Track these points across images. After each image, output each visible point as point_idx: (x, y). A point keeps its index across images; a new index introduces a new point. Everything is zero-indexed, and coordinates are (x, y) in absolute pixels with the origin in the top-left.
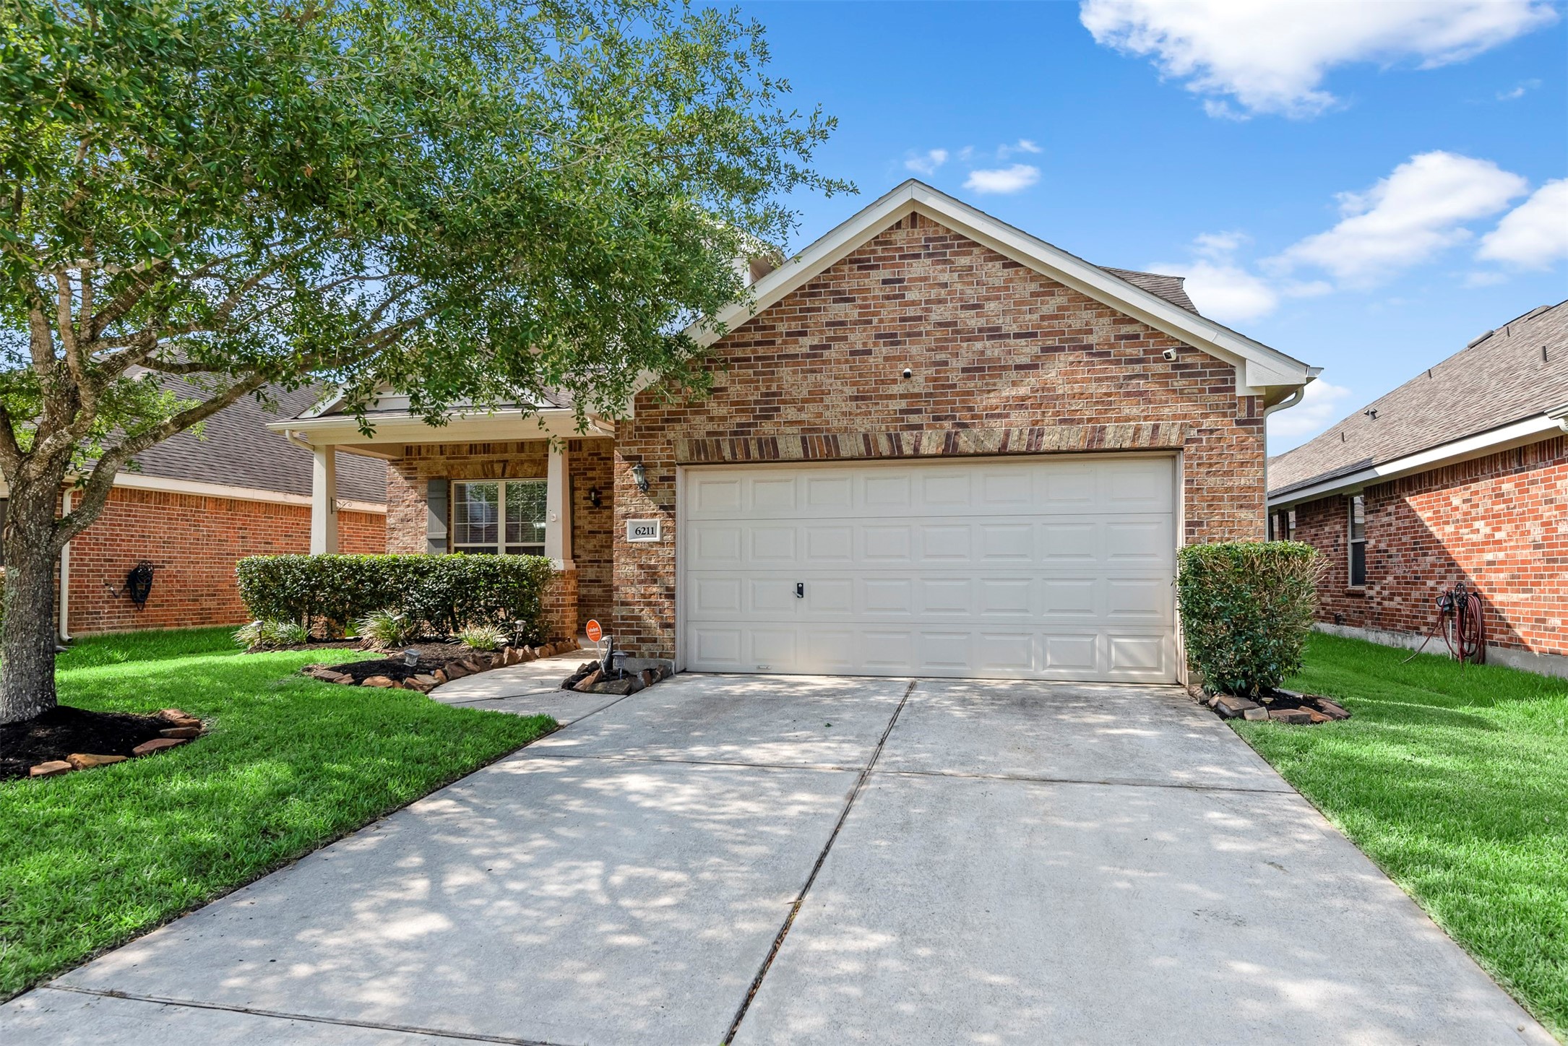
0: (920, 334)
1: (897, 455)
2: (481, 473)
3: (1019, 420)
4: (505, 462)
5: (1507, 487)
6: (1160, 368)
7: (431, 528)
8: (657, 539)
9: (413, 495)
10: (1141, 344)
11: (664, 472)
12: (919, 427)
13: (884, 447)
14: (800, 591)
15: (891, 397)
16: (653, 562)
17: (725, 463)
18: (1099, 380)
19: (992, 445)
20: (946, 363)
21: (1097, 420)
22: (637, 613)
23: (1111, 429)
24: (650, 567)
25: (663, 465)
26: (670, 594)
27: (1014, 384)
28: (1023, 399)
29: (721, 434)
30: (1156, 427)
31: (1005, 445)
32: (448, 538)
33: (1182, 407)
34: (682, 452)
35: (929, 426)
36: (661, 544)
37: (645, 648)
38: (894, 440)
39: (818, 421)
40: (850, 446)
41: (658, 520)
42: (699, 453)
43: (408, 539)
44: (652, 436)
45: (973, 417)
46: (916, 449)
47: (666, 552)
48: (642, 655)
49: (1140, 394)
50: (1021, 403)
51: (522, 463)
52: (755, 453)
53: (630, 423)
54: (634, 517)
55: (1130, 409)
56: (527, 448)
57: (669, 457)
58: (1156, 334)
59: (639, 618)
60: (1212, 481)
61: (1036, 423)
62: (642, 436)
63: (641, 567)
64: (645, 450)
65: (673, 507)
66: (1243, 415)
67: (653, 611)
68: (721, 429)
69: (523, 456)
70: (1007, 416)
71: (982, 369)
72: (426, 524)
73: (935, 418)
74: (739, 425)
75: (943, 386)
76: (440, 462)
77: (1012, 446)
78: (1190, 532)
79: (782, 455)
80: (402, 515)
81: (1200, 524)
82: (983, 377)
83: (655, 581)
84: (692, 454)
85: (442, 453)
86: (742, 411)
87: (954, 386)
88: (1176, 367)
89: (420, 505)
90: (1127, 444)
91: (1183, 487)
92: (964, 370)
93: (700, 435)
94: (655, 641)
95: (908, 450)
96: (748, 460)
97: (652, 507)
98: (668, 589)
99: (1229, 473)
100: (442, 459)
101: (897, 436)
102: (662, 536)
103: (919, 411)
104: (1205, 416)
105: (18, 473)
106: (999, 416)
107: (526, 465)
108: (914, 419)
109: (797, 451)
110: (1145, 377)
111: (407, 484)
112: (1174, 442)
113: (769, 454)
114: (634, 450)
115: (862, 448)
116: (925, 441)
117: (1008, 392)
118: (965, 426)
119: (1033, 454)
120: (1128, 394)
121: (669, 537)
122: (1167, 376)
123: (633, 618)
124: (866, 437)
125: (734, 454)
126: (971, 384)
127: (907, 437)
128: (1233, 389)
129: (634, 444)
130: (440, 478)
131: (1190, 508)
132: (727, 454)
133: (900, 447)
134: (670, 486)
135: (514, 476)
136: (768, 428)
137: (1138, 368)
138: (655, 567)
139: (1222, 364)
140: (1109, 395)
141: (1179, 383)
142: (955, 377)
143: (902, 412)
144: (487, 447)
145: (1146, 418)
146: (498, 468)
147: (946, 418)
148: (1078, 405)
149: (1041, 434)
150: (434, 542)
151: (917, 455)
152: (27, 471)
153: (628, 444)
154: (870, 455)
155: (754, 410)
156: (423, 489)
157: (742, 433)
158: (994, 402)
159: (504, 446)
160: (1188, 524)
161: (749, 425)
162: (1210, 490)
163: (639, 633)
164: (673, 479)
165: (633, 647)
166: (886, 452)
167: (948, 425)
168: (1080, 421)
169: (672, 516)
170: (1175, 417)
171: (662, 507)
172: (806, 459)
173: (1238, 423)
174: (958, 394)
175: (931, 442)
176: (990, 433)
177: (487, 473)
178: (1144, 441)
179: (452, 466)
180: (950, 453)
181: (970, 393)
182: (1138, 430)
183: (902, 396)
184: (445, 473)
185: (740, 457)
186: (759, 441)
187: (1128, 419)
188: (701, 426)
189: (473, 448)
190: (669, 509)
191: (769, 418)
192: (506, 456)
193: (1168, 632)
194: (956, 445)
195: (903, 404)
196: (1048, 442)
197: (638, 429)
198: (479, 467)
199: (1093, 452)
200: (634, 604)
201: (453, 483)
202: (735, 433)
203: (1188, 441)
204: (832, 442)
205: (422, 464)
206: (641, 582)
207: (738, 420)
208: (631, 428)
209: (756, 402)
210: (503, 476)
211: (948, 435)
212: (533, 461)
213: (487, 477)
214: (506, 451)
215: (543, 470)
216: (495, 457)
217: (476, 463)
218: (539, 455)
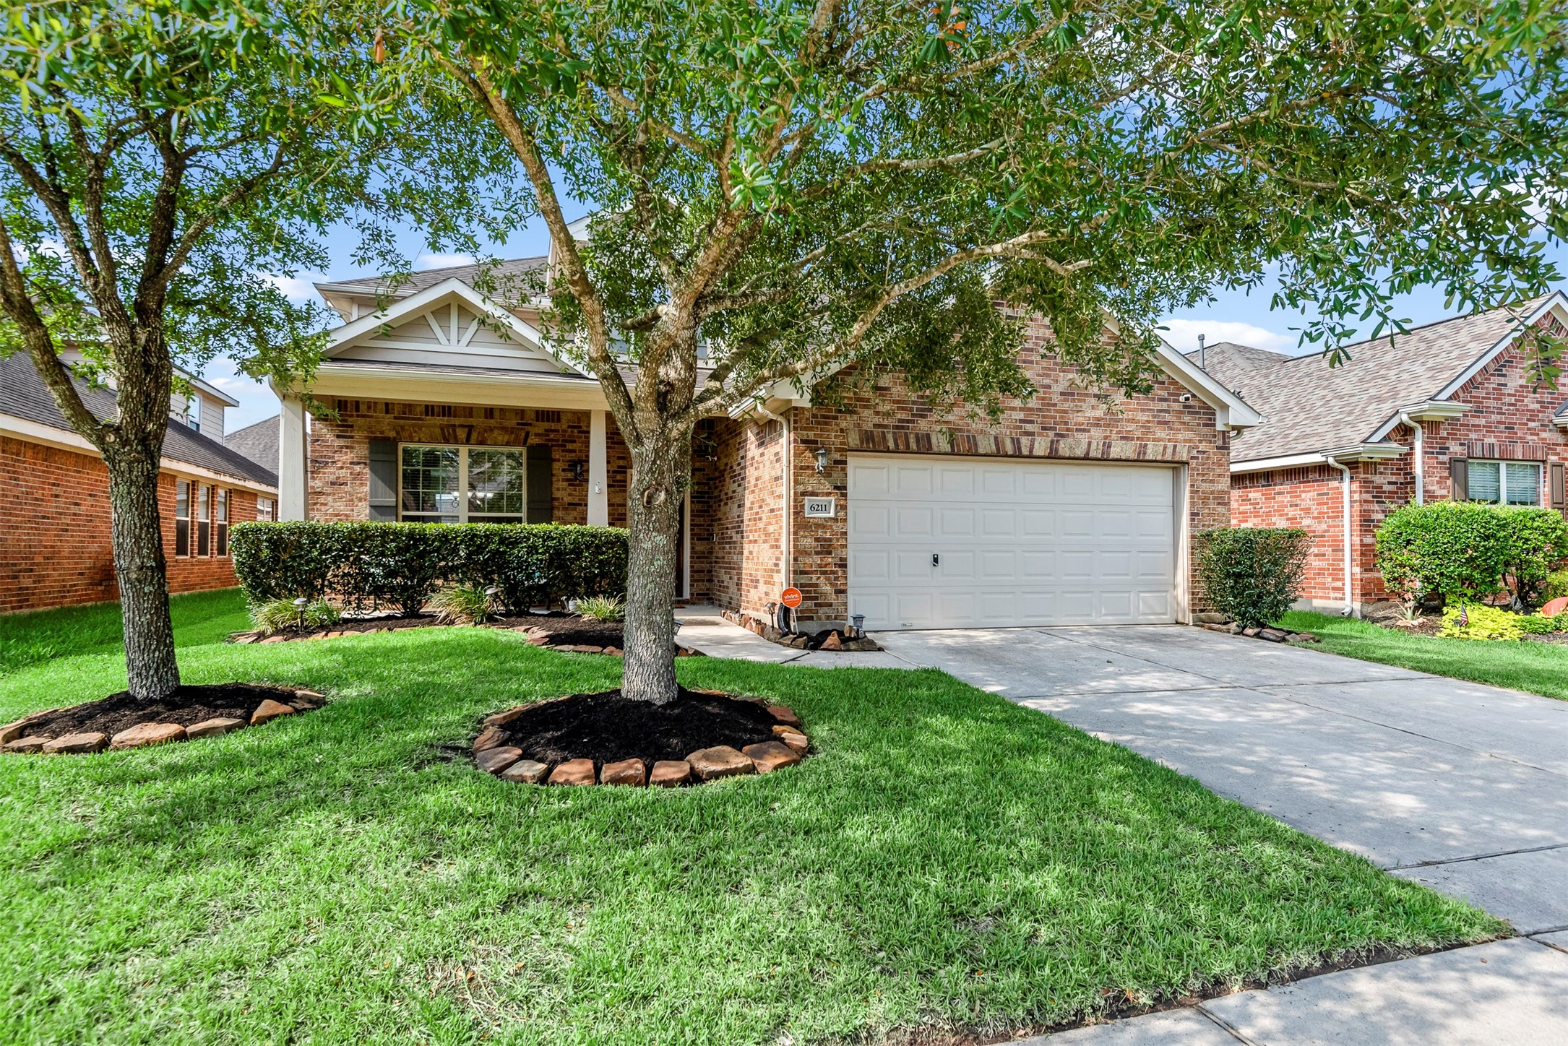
0: (1031, 362)
1: (1017, 455)
2: (440, 437)
3: (1096, 433)
4: (470, 428)
5: (1251, 495)
6: (1176, 406)
7: (374, 493)
8: (832, 514)
9: (347, 457)
10: (1166, 389)
11: (837, 456)
12: (1032, 434)
13: (1009, 448)
14: (936, 560)
15: (1013, 409)
16: (828, 536)
17: (888, 451)
18: (1143, 411)
19: (1079, 452)
20: (1049, 387)
21: (1142, 439)
22: (814, 581)
23: (1150, 446)
24: (825, 540)
25: (837, 450)
26: (843, 565)
27: (1093, 407)
28: (1099, 419)
29: (886, 427)
30: (1175, 447)
31: (1088, 453)
32: (397, 506)
33: (1188, 435)
34: (854, 440)
35: (1040, 434)
36: (835, 520)
37: (822, 611)
38: (1016, 443)
39: (961, 423)
40: (985, 445)
41: (833, 498)
42: (868, 443)
43: (341, 506)
44: (826, 424)
45: (1068, 430)
46: (1031, 451)
47: (838, 527)
48: (819, 619)
49: (1166, 423)
50: (1097, 423)
51: (491, 429)
52: (913, 446)
53: (807, 409)
54: (813, 494)
55: (1161, 433)
56: (496, 414)
57: (841, 443)
58: (1174, 383)
59: (816, 585)
60: (1205, 486)
61: (1106, 437)
62: (818, 423)
63: (817, 540)
64: (821, 436)
65: (845, 488)
66: (1220, 443)
67: (828, 579)
68: (886, 422)
69: (492, 422)
70: (1089, 431)
71: (1072, 394)
72: (367, 489)
73: (1044, 428)
74: (900, 421)
75: (1049, 405)
76: (386, 425)
77: (1093, 454)
78: (1193, 520)
79: (935, 449)
80: (332, 478)
81: (1197, 514)
82: (1073, 401)
83: (830, 553)
84: (862, 443)
85: (387, 412)
86: (903, 409)
87: (1055, 405)
88: (1185, 407)
89: (357, 468)
90: (1159, 458)
91: (1188, 489)
92: (1062, 394)
93: (868, 426)
94: (831, 605)
95: (1025, 451)
96: (908, 451)
97: (827, 487)
98: (841, 559)
99: (1212, 481)
100: (389, 418)
101: (1018, 440)
102: (836, 513)
103: (1031, 422)
104: (1200, 441)
105: (662, 432)
106: (1084, 430)
107: (496, 432)
108: (1029, 427)
109: (948, 449)
110: (1168, 411)
111: (342, 442)
112: (1184, 456)
113: (924, 447)
114: (811, 435)
115: (994, 447)
116: (1036, 445)
117: (1090, 413)
118: (1062, 436)
119: (1105, 460)
120: (1159, 423)
121: (841, 514)
122: (1181, 412)
123: (810, 585)
124: (996, 438)
125: (896, 444)
126: (1066, 405)
127: (1025, 441)
128: (1214, 425)
129: (811, 429)
130: (386, 439)
131: (1193, 504)
132: (891, 445)
133: (1020, 449)
134: (844, 469)
135: (482, 443)
136: (923, 425)
137: (1164, 405)
138: (830, 540)
139: (1209, 408)
140: (1148, 422)
141: (1187, 418)
142: (1056, 398)
143: (1021, 421)
144: (447, 410)
145: (1169, 440)
146: (462, 434)
147: (1050, 429)
148: (1131, 427)
149: (1109, 447)
150: (378, 509)
151: (1031, 456)
152: (671, 430)
153: (805, 429)
154: (999, 454)
155: (911, 409)
156: (362, 450)
157: (903, 427)
158: (1081, 419)
159: (469, 410)
160: (1192, 514)
161: (908, 421)
162: (1204, 492)
163: (817, 598)
164: (845, 463)
165: (811, 611)
166: (1010, 452)
167: (1051, 434)
168: (1132, 439)
169: (844, 495)
170: (1185, 441)
171: (836, 488)
172: (953, 453)
173: (1218, 448)
174: (1057, 411)
175: (1041, 447)
176: (1078, 442)
177: (448, 436)
178: (1168, 457)
179: (402, 428)
180: (1053, 456)
181: (1065, 412)
182: (1165, 448)
183: (1021, 409)
184: (392, 434)
185: (901, 447)
186: (917, 436)
187: (1159, 440)
188: (869, 419)
189: (430, 409)
190: (841, 489)
191: (923, 416)
192: (472, 421)
193: (1171, 588)
194: (1057, 450)
195: (1021, 415)
196: (1115, 452)
197: (814, 416)
198: (438, 431)
199: (1140, 461)
200: (812, 572)
201: (401, 446)
202: (897, 427)
203: (1193, 458)
204: (972, 440)
205: (361, 421)
206: (817, 553)
207: (899, 416)
208: (807, 414)
209: (914, 403)
210: (468, 441)
211: (1052, 442)
212: (505, 429)
213: (447, 441)
214: (471, 416)
215: (517, 438)
216: (457, 421)
217: (434, 426)
218: (512, 422)
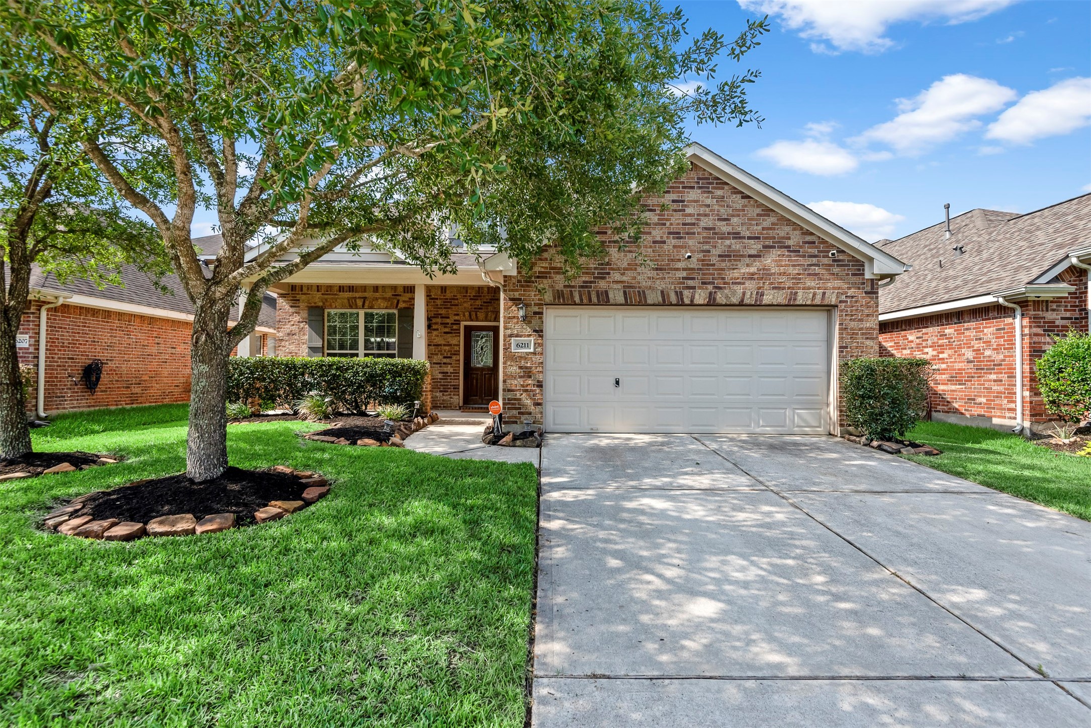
0: (694, 233)
1: (681, 304)
2: (347, 305)
3: (750, 285)
4: (365, 298)
6: (826, 261)
7: (310, 340)
8: (532, 350)
9: (297, 318)
10: (816, 247)
11: (536, 309)
12: (694, 288)
13: (673, 299)
14: (617, 383)
15: (677, 269)
16: (529, 365)
17: (576, 304)
18: (794, 266)
19: (735, 300)
20: (709, 252)
21: (793, 288)
22: (518, 396)
23: (800, 293)
24: (526, 368)
25: (535, 304)
26: (540, 385)
27: (748, 265)
28: (753, 274)
29: (573, 287)
30: (824, 294)
31: (742, 300)
32: (323, 347)
33: (837, 283)
34: (548, 297)
35: (700, 288)
36: (534, 353)
37: (523, 418)
38: (679, 295)
39: (633, 281)
40: (652, 297)
41: (532, 339)
42: (559, 298)
43: (292, 348)
44: (528, 286)
45: (724, 283)
46: (692, 301)
47: (536, 359)
48: (522, 423)
49: (816, 274)
50: (751, 277)
51: (377, 299)
52: (594, 299)
53: (514, 277)
54: (517, 336)
55: (810, 283)
56: (380, 290)
57: (539, 300)
58: (824, 242)
59: (520, 400)
60: (853, 324)
61: (759, 288)
62: (522, 286)
63: (520, 368)
64: (524, 295)
65: (542, 331)
66: (869, 289)
67: (529, 395)
68: (573, 284)
69: (377, 295)
70: (744, 284)
71: (730, 256)
72: (306, 337)
73: (703, 283)
74: (584, 282)
75: (708, 265)
76: (317, 298)
77: (746, 301)
78: (841, 352)
79: (612, 301)
80: (288, 331)
81: (846, 347)
82: (730, 261)
83: (530, 377)
84: (555, 299)
85: (318, 291)
86: (587, 273)
87: (714, 265)
88: (834, 261)
89: (302, 325)
90: (809, 302)
91: (837, 327)
92: (720, 256)
93: (560, 286)
94: (530, 413)
95: (687, 301)
96: (590, 303)
97: (528, 331)
98: (538, 381)
99: (861, 320)
100: (319, 295)
101: (681, 292)
102: (535, 349)
103: (693, 279)
104: (849, 288)
105: (206, 294)
106: (739, 283)
107: (380, 300)
108: (691, 283)
109: (621, 300)
110: (818, 265)
111: (292, 310)
112: (833, 301)
113: (604, 300)
114: (517, 295)
115: (660, 299)
116: (697, 296)
117: (745, 270)
118: (720, 288)
119: (758, 306)
120: (809, 274)
121: (539, 350)
122: (830, 265)
123: (515, 399)
124: (662, 292)
125: (581, 300)
126: (723, 265)
127: (686, 293)
128: (863, 274)
129: (517, 290)
130: (317, 307)
131: (841, 339)
132: (577, 299)
133: (682, 299)
134: (541, 318)
135: (371, 308)
136: (602, 285)
137: (815, 260)
138: (531, 368)
139: (858, 261)
140: (799, 274)
141: (836, 270)
142: (714, 260)
143: (684, 278)
144: (351, 288)
145: (819, 288)
146: (360, 303)
147: (709, 283)
148: (783, 279)
149: (762, 295)
150: (313, 350)
151: (692, 304)
152: (214, 293)
153: (513, 290)
154: (665, 303)
155: (594, 273)
156: (305, 314)
157: (587, 287)
158: (736, 275)
159: (364, 288)
160: (840, 347)
161: (591, 282)
162: (852, 329)
163: (520, 408)
164: (542, 313)
165: (515, 417)
166: (674, 301)
167: (710, 287)
168: (784, 288)
169: (541, 336)
170: (834, 288)
171: (535, 331)
172: (626, 304)
173: (866, 293)
174: (716, 270)
175: (700, 297)
176: (734, 293)
177: (352, 304)
178: (818, 301)
179: (326, 300)
180: (711, 304)
181: (723, 270)
182: (814, 295)
183: (684, 269)
184: (321, 304)
185: (585, 301)
186: (597, 292)
187: (809, 288)
188: (560, 281)
189: (341, 288)
190: (539, 332)
191: (604, 278)
192: (366, 295)
193: (825, 407)
194: (715, 299)
195: (684, 274)
196: (767, 299)
197: (519, 281)
198: (346, 301)
199: (791, 306)
200: (517, 390)
201: (326, 311)
202: (582, 287)
203: (841, 302)
204: (642, 294)
205: (304, 297)
206: (521, 377)
207: (584, 279)
208: (514, 280)
209: (596, 268)
210: (363, 307)
211: (710, 293)
212: (384, 299)
213: (351, 307)
214: (365, 291)
215: (392, 304)
216: (357, 295)
217: (344, 298)
218: (389, 294)
